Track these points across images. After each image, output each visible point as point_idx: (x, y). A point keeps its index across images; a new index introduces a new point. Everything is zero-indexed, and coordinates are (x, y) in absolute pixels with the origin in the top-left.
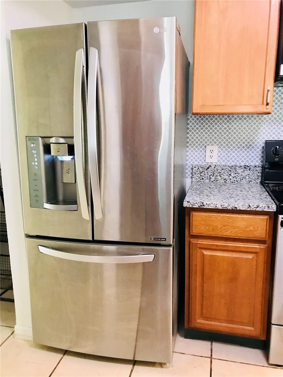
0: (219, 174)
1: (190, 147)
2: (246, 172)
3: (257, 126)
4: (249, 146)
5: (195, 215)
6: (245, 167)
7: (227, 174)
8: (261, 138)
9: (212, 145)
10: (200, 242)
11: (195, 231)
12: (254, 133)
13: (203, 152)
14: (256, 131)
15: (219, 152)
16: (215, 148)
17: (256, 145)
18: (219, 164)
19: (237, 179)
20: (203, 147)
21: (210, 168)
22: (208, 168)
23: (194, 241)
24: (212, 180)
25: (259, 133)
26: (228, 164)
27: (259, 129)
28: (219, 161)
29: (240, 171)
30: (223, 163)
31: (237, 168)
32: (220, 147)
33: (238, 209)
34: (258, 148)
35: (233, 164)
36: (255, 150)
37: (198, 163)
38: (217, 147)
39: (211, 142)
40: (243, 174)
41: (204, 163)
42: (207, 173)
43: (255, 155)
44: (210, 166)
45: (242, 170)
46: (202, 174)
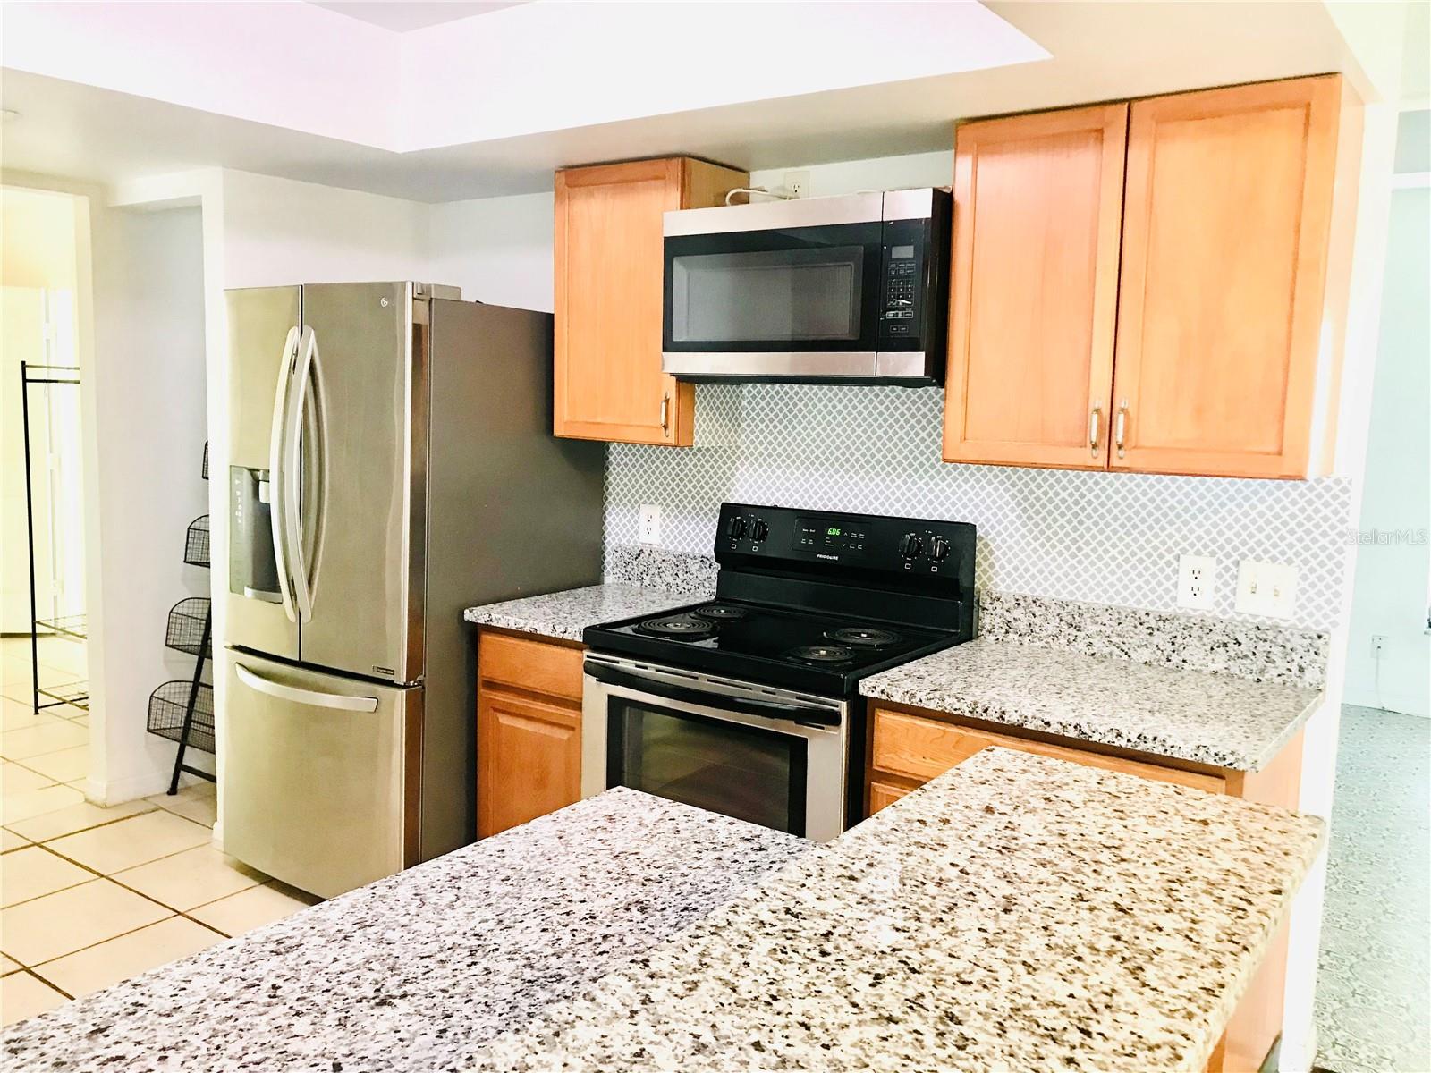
0: (657, 572)
1: (614, 503)
2: (704, 571)
3: (729, 468)
5: (483, 638)
6: (701, 560)
7: (671, 572)
9: (652, 503)
13: (636, 517)
15: (664, 520)
16: (656, 511)
18: (663, 548)
19: (690, 587)
20: (637, 506)
21: (643, 555)
22: (639, 555)
23: (489, 694)
24: (646, 582)
26: (671, 548)
28: (663, 541)
29: (694, 568)
30: (666, 548)
31: (688, 560)
32: (664, 510)
33: (539, 633)
35: (688, 550)
37: (626, 541)
38: (660, 509)
39: (649, 498)
40: (699, 575)
41: (637, 544)
42: (637, 566)
44: (643, 551)
45: (697, 566)
46: (629, 569)
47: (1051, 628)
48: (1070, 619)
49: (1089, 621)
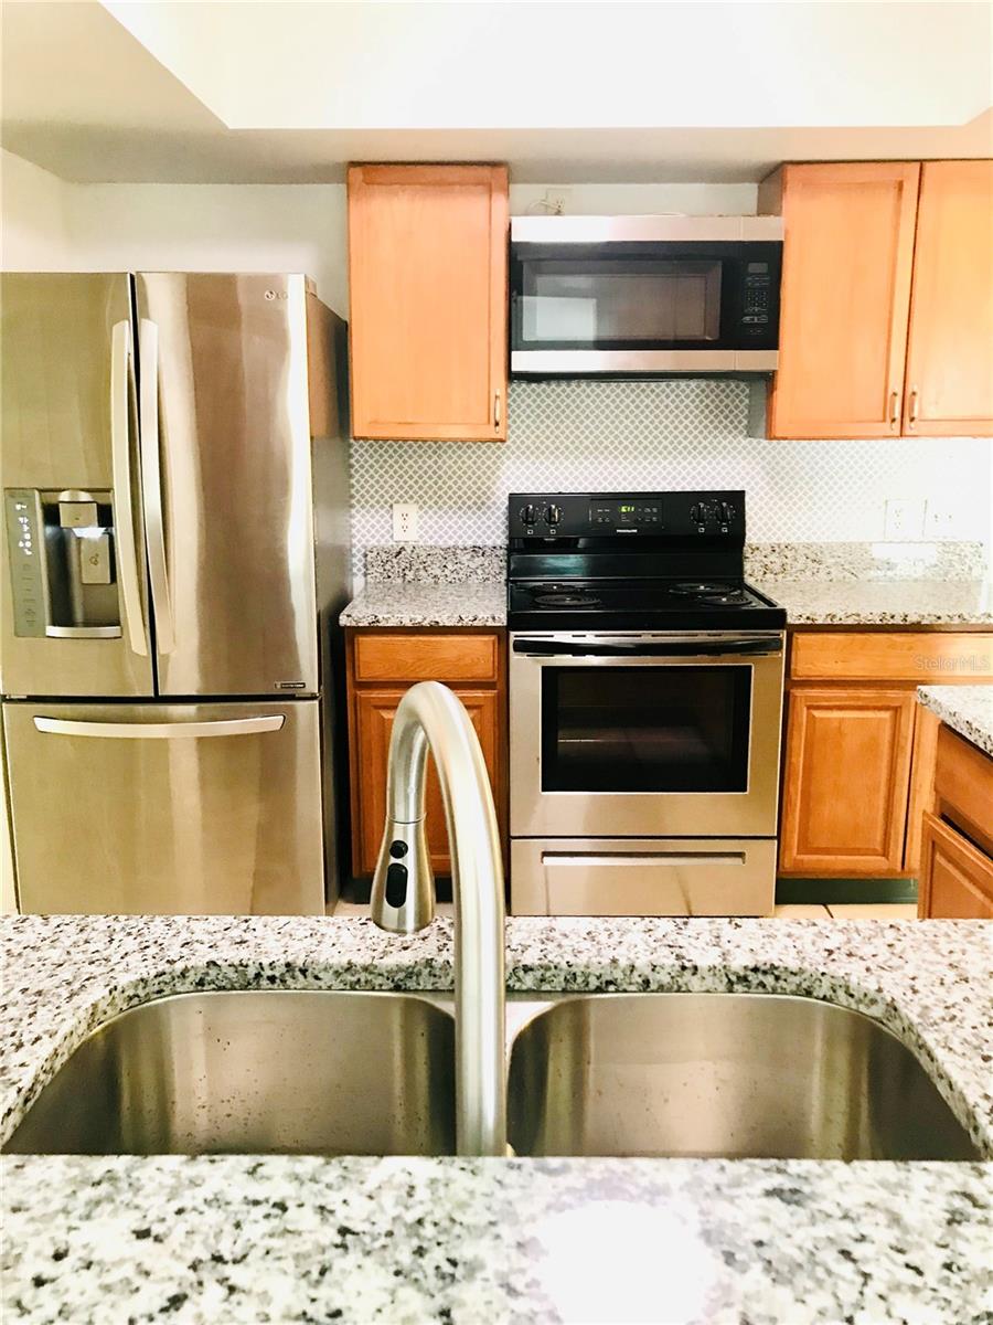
0: (421, 567)
1: (358, 506)
2: (477, 559)
4: (481, 504)
5: (363, 640)
6: (475, 549)
7: (438, 564)
8: (504, 488)
9: (406, 502)
10: (375, 694)
11: (365, 674)
12: (489, 478)
13: (388, 517)
14: (493, 473)
15: (421, 517)
16: (412, 509)
17: (494, 503)
18: (421, 543)
19: (460, 576)
20: (387, 507)
21: (403, 553)
22: (400, 553)
23: (363, 694)
24: (408, 578)
25: (498, 477)
26: (441, 543)
27: (498, 468)
28: (421, 537)
29: (465, 558)
30: (431, 543)
31: (458, 551)
32: (421, 508)
33: (441, 624)
34: (498, 509)
35: (451, 543)
36: (493, 513)
37: (378, 541)
38: (416, 507)
39: (401, 497)
40: (471, 564)
41: (391, 543)
42: (398, 563)
43: (494, 523)
44: (403, 548)
45: (468, 556)
46: (387, 567)
47: (800, 566)
48: (813, 557)
49: (828, 556)
